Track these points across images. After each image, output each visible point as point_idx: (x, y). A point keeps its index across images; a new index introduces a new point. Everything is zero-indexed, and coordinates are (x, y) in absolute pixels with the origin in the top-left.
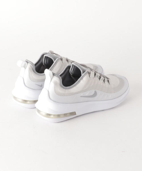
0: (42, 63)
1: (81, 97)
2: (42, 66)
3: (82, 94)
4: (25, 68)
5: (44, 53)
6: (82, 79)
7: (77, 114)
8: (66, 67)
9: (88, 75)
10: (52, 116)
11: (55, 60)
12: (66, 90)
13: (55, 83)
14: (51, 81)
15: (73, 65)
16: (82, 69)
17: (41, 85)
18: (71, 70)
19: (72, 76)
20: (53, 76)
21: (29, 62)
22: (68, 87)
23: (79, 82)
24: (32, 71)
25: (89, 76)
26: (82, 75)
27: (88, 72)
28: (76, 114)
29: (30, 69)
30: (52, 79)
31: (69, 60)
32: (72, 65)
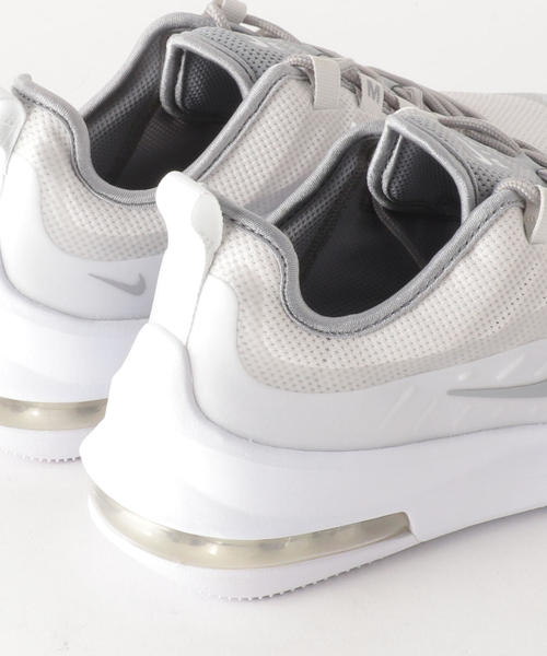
0: (152, 98)
1: (453, 393)
2: (149, 117)
3: (462, 376)
4: (6, 147)
5: (171, 21)
6: (465, 250)
7: (421, 531)
8: (337, 145)
9: (513, 217)
10: (213, 550)
11: (252, 81)
12: (336, 344)
13: (246, 292)
14: (208, 272)
15: (394, 135)
16: (470, 171)
17: (132, 280)
18: (379, 173)
19: (383, 217)
20: (226, 234)
21: (40, 98)
22: (350, 321)
23: (442, 274)
24: (66, 168)
25: (527, 232)
26: (470, 218)
27: (516, 192)
28: (406, 530)
29: (46, 156)
30: (216, 254)
31: (364, 79)
32: (385, 132)
